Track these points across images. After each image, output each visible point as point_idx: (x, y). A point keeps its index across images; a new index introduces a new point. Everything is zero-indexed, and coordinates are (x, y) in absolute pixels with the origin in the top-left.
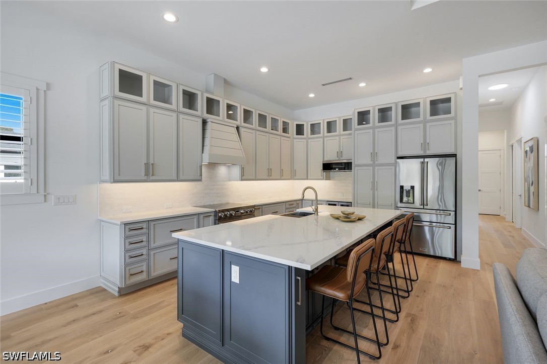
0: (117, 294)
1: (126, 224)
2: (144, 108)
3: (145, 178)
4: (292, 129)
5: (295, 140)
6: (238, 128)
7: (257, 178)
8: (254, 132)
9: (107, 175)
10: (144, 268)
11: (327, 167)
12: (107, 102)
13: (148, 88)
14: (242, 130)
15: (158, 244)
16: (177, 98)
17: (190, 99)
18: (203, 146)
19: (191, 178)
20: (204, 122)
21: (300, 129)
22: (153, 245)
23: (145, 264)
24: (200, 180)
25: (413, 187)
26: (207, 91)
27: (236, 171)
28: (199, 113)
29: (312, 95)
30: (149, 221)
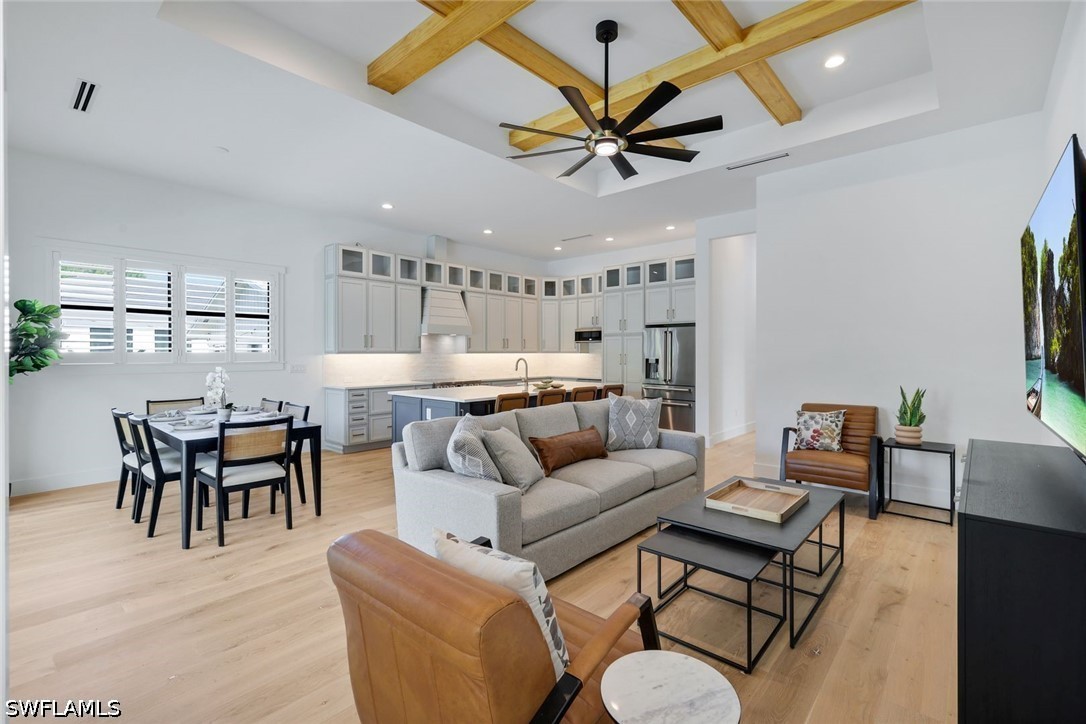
0: (341, 452)
1: (350, 390)
2: (364, 282)
3: (365, 349)
4: (540, 288)
5: (544, 302)
6: (463, 293)
7: (489, 350)
8: (484, 296)
9: (332, 346)
10: (365, 432)
11: (580, 336)
12: (332, 280)
13: (367, 263)
14: (468, 295)
15: (376, 411)
16: (395, 268)
17: (408, 267)
18: (422, 316)
19: (409, 349)
20: (424, 290)
21: (550, 288)
22: (372, 412)
23: (365, 428)
24: (419, 352)
25: (657, 361)
26: (428, 257)
27: (462, 342)
28: (418, 281)
29: (558, 249)
30: (368, 389)
